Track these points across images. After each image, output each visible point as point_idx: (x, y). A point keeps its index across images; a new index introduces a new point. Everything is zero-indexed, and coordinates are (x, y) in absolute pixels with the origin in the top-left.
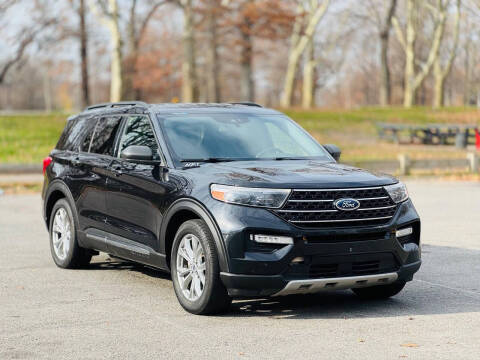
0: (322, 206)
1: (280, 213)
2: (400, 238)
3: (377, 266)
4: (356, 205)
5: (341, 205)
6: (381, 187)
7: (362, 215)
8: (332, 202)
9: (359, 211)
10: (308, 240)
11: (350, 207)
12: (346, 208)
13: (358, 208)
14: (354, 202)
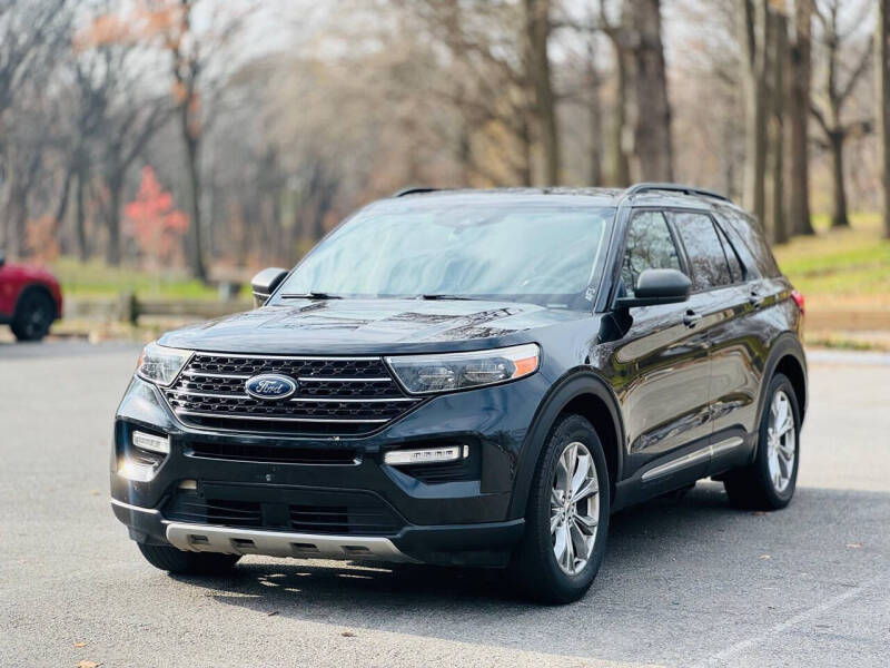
0: (226, 387)
1: (170, 395)
3: (344, 519)
4: (286, 389)
5: (254, 387)
6: (378, 358)
7: (301, 410)
8: (245, 380)
9: (295, 404)
10: (195, 450)
11: (272, 393)
12: (262, 393)
13: (292, 397)
14: (282, 382)
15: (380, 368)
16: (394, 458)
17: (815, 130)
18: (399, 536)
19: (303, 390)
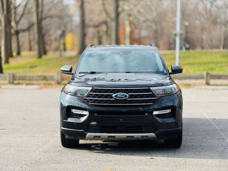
0: (106, 96)
1: (85, 99)
2: (157, 115)
3: (141, 129)
4: (126, 96)
5: (116, 96)
6: (148, 88)
7: (130, 102)
8: (112, 95)
9: (128, 100)
10: (97, 113)
11: (122, 98)
12: (119, 98)
13: (127, 98)
14: (125, 95)
15: (149, 90)
16: (155, 113)
17: (13, 31)
18: (156, 132)
19: (130, 96)
